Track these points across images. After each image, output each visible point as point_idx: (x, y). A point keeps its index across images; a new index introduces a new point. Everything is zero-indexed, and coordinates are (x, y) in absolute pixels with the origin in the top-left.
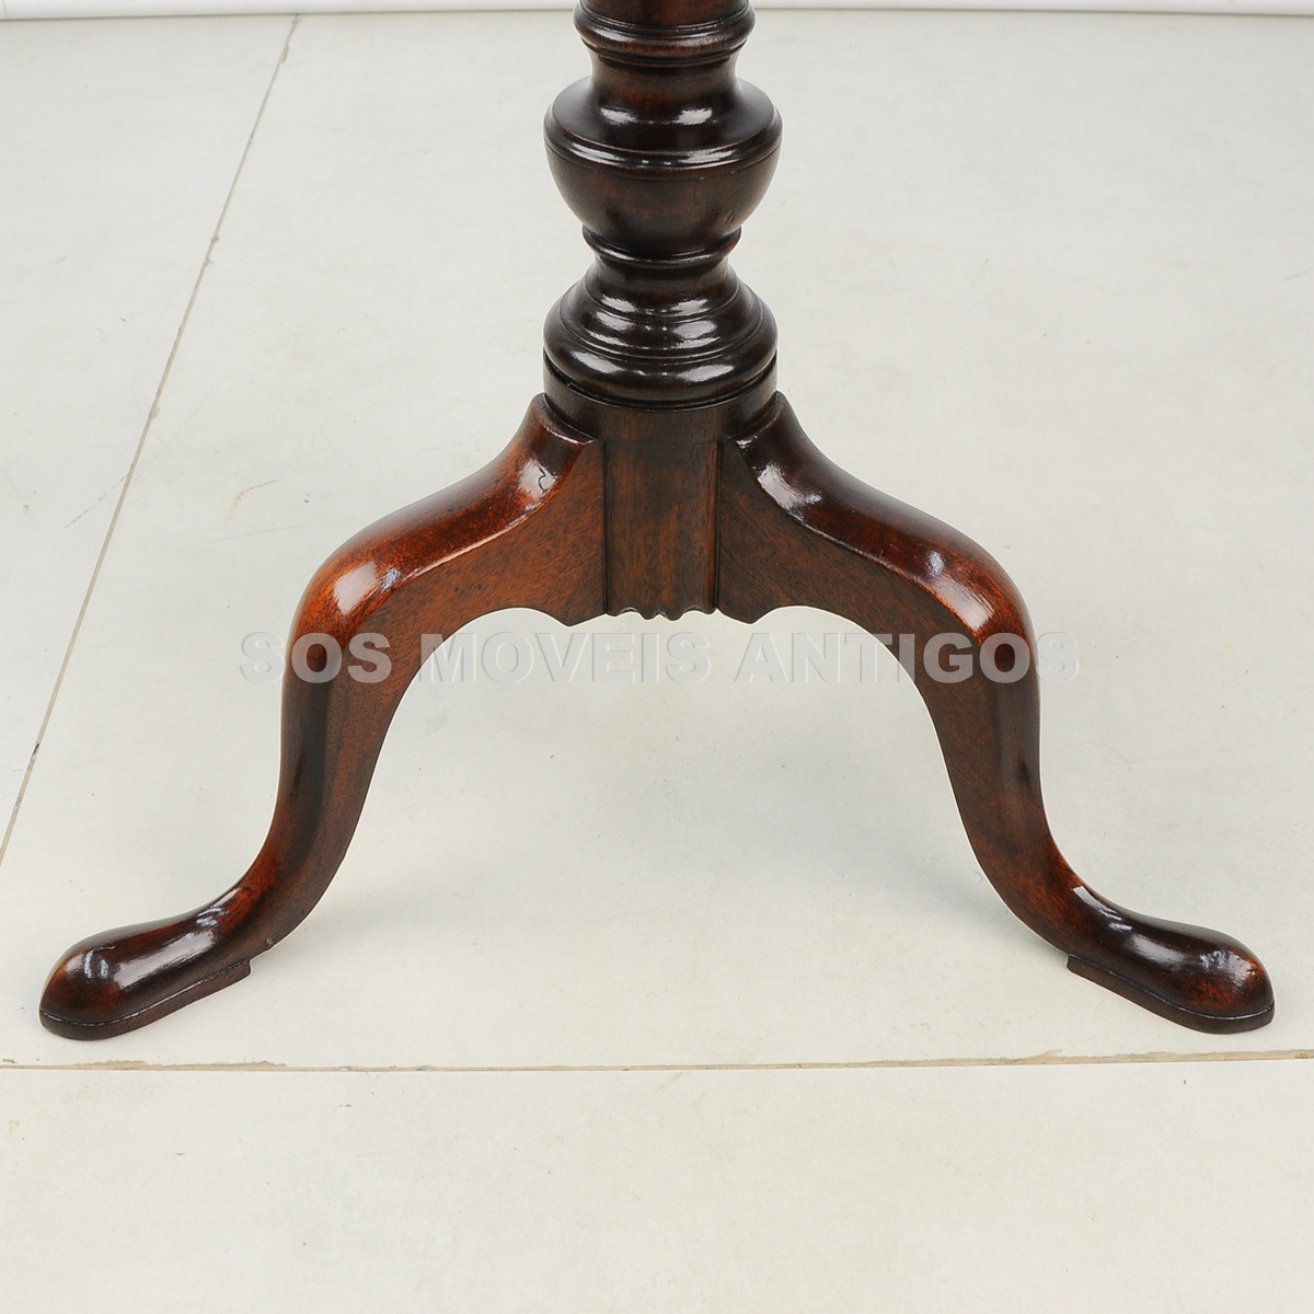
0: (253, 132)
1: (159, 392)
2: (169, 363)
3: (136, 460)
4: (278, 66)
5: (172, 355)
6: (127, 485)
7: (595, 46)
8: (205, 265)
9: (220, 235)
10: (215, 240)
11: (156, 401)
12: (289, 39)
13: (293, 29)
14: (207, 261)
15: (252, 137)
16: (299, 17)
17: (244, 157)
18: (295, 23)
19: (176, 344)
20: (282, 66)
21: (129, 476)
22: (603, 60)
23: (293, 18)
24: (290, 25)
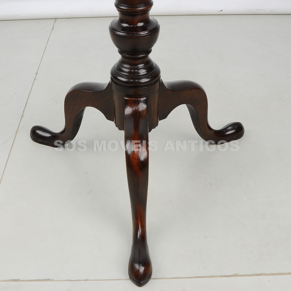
1: (24, 111)
2: (26, 104)
3: (18, 128)
4: (51, 31)
5: (27, 102)
6: (16, 134)
8: (35, 80)
10: (37, 74)
11: (23, 113)
12: (54, 24)
13: (55, 23)
14: (35, 79)
15: (45, 48)
16: (56, 19)
17: (44, 53)
18: (55, 21)
19: (28, 99)
20: (52, 31)
21: (17, 132)
24: (54, 21)
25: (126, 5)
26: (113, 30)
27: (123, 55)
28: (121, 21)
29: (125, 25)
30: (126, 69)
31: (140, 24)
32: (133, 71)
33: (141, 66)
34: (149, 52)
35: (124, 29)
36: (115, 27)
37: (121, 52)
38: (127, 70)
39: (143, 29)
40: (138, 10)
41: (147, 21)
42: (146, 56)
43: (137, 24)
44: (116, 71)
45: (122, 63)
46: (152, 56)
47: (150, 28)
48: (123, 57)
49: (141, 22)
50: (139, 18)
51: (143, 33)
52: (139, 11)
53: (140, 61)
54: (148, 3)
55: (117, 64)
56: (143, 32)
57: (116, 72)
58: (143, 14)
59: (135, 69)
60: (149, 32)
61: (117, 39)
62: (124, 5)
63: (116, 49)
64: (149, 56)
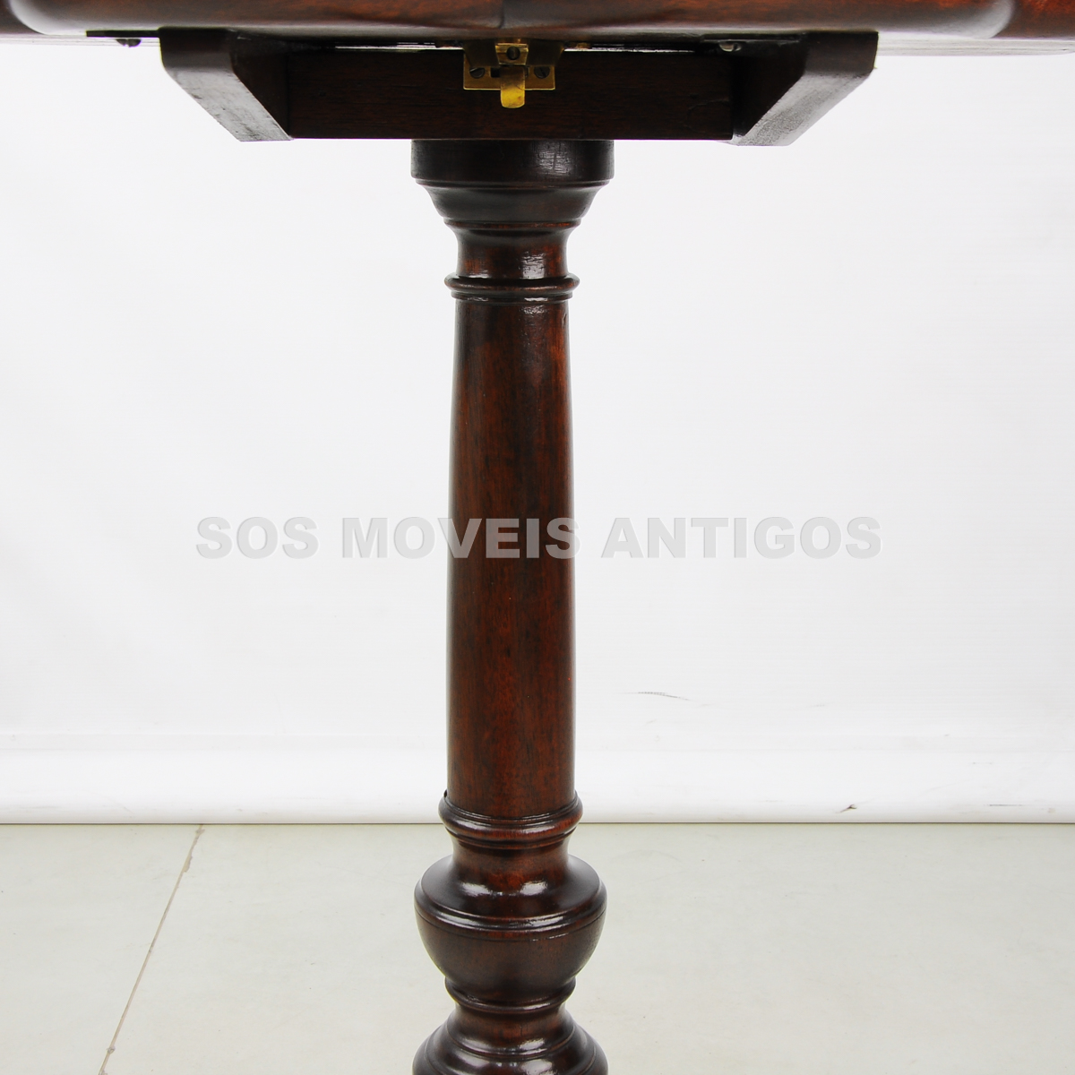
0: (154, 940)
4: (181, 875)
7: (454, 832)
9: (116, 1045)
10: (111, 1050)
12: (192, 848)
13: (195, 842)
15: (152, 946)
16: (204, 827)
17: (144, 965)
18: (199, 832)
20: (185, 874)
22: (463, 844)
23: (197, 827)
24: (194, 835)
25: (480, 817)
26: (429, 907)
27: (463, 1001)
28: (462, 873)
29: (475, 889)
30: (475, 1054)
31: (533, 888)
32: (500, 1065)
33: (532, 1046)
34: (563, 991)
35: (470, 904)
36: (438, 895)
37: (456, 990)
38: (478, 1062)
39: (544, 904)
40: (525, 835)
41: (559, 877)
42: (554, 1010)
43: (520, 887)
44: (436, 1063)
45: (459, 1030)
46: (575, 1009)
47: (571, 901)
48: (465, 1008)
49: (535, 878)
50: (528, 863)
51: (542, 922)
52: (527, 838)
53: (529, 1027)
54: (561, 808)
55: (438, 1034)
56: (544, 917)
57: (433, 1066)
58: (543, 850)
59: (507, 1058)
60: (567, 916)
61: (444, 942)
62: (474, 815)
63: (439, 979)
64: (563, 1007)
